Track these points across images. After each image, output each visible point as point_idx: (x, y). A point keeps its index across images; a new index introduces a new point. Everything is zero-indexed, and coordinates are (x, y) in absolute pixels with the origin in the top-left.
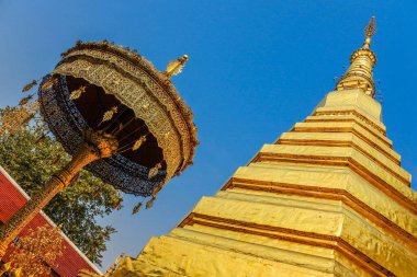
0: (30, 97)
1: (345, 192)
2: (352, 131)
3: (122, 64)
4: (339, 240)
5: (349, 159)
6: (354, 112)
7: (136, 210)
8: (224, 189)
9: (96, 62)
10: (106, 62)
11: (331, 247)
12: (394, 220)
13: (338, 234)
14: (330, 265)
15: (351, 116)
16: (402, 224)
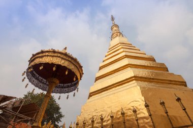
0: (25, 78)
1: (129, 64)
2: (122, 48)
3: (50, 54)
4: (134, 77)
5: (125, 55)
6: (120, 43)
7: (74, 95)
8: (95, 82)
9: (42, 57)
10: (45, 56)
11: (133, 80)
12: (146, 65)
13: (133, 75)
14: (136, 84)
15: (120, 45)
16: (149, 65)
